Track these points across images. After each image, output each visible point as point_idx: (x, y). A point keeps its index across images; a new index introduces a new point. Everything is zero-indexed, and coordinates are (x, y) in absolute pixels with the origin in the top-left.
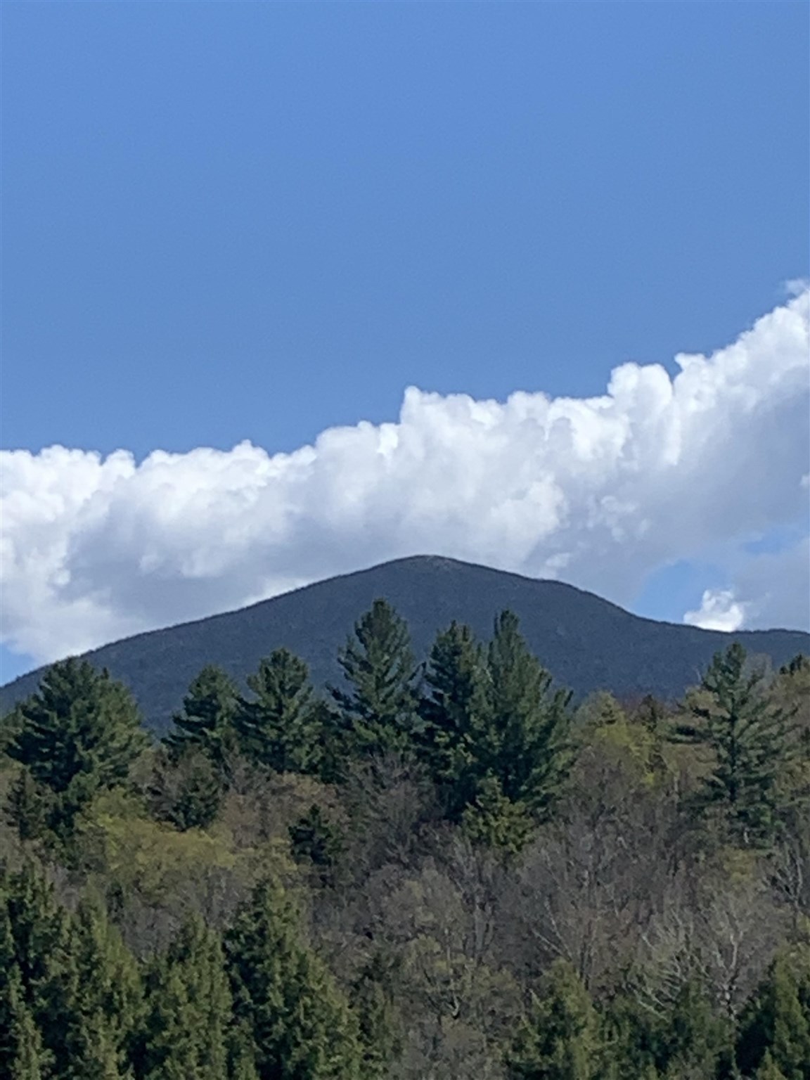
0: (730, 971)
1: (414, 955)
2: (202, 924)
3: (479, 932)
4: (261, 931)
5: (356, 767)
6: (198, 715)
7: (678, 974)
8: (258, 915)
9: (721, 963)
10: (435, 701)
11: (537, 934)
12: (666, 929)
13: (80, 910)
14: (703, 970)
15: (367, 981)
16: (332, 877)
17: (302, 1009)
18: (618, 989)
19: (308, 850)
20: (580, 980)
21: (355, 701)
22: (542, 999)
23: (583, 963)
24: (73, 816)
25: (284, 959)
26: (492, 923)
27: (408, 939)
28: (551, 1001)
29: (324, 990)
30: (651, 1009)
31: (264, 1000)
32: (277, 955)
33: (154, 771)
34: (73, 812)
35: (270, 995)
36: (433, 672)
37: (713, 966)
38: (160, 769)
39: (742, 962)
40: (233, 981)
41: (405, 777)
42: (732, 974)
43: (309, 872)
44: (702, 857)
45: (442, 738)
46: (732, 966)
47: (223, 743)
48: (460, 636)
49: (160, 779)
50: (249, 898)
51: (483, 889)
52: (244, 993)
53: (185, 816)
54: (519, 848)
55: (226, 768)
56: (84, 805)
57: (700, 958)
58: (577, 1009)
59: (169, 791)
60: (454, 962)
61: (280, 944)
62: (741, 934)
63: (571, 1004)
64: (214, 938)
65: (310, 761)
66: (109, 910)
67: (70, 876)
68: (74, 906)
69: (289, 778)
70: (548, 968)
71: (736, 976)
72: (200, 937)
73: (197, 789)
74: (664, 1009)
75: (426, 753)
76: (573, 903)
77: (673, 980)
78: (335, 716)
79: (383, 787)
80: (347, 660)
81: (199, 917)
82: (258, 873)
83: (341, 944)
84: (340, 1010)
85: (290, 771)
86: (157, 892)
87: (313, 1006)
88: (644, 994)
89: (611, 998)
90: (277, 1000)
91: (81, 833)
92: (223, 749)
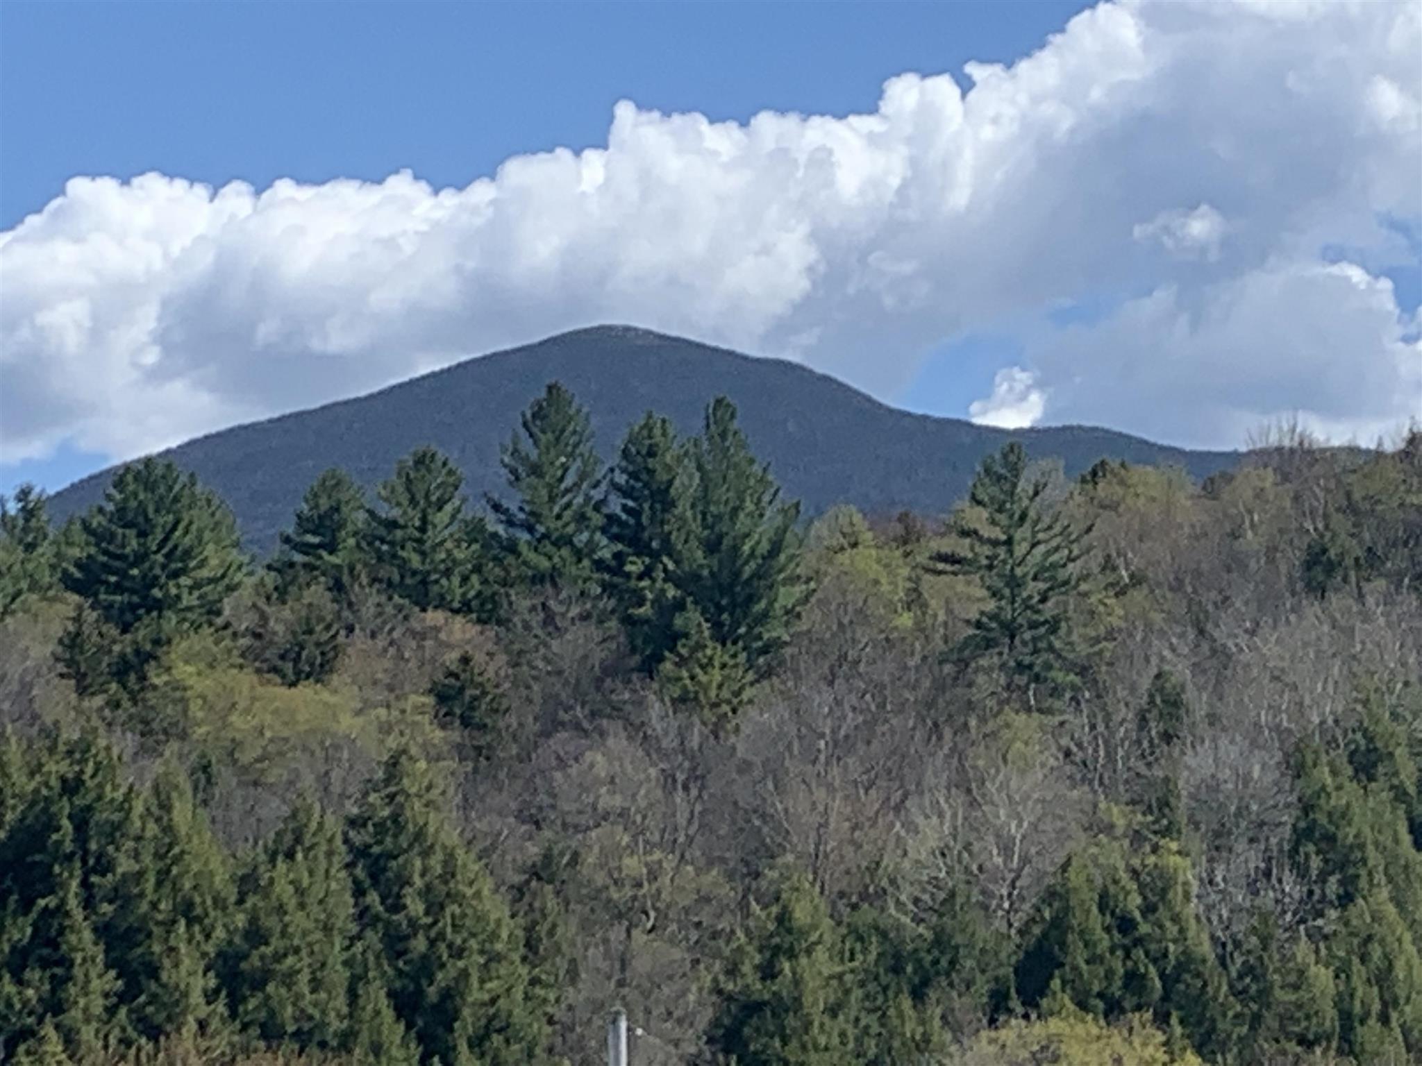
0: (1011, 871)
1: (596, 849)
2: (317, 807)
3: (682, 820)
4: (395, 818)
5: (522, 602)
6: (314, 533)
7: (942, 875)
8: (392, 797)
9: (999, 860)
10: (624, 517)
11: (757, 823)
12: (927, 817)
13: (156, 790)
14: (974, 868)
15: (534, 884)
16: (489, 746)
17: (449, 920)
18: (864, 896)
19: (458, 711)
20: (813, 884)
21: (522, 516)
22: (765, 907)
23: (816, 861)
24: (146, 667)
25: (426, 853)
26: (698, 808)
27: (588, 828)
28: (775, 910)
29: (478, 895)
30: (906, 920)
31: (398, 907)
32: (417, 849)
33: (254, 605)
34: (147, 661)
35: (408, 901)
36: (621, 479)
37: (988, 865)
38: (261, 603)
39: (1025, 860)
40: (356, 882)
41: (585, 617)
42: (1013, 875)
43: (459, 740)
44: (973, 722)
45: (634, 566)
46: (1015, 864)
47: (346, 571)
48: (657, 432)
49: (264, 618)
50: (380, 774)
51: (687, 764)
52: (373, 898)
53: (295, 666)
54: (734, 711)
55: (350, 605)
56: (160, 652)
57: (970, 854)
58: (809, 920)
59: (275, 633)
60: (649, 858)
61: (419, 835)
62: (1025, 824)
63: (801, 914)
64: (334, 825)
65: (464, 595)
66: (196, 789)
67: (142, 745)
68: (148, 784)
69: (434, 617)
70: (771, 868)
71: (1018, 877)
72: (314, 826)
73: (310, 632)
74: (922, 920)
75: (614, 586)
76: (804, 781)
77: (935, 882)
78: (495, 535)
79: (557, 629)
80: (513, 463)
81: (313, 799)
82: (392, 742)
83: (500, 834)
84: (498, 922)
85: (436, 607)
86: (258, 766)
87: (464, 915)
88: (898, 902)
89: (854, 907)
90: (416, 907)
91: (155, 688)
92: (346, 579)
